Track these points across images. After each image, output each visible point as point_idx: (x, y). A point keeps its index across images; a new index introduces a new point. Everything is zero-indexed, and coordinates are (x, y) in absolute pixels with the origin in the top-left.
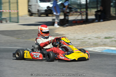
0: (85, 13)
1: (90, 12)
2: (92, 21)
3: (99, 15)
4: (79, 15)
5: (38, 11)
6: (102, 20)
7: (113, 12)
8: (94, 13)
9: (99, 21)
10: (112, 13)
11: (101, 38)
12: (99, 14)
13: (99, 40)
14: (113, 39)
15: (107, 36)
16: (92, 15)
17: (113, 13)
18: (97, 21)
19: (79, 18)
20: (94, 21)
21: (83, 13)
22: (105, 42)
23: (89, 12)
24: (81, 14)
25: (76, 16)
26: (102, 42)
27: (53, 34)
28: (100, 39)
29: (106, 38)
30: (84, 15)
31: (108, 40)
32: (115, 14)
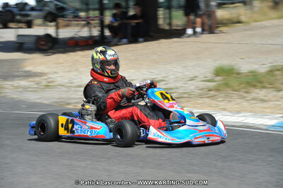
0: (97, 21)
14: (162, 85)
15: (148, 77)
21: (92, 22)
24: (88, 23)
27: (18, 71)
30: (94, 27)
32: (170, 24)
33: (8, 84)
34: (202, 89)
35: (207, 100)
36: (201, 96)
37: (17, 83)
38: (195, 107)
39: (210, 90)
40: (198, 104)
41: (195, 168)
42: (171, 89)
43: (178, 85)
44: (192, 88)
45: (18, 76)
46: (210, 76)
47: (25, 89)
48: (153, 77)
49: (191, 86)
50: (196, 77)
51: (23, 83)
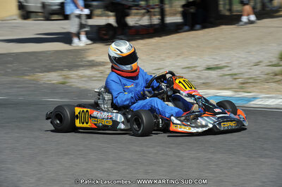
0: (157, 10)
1: (171, 7)
2: (176, 29)
3: (192, 14)
4: (144, 15)
5: (44, 5)
6: (198, 26)
7: (225, 4)
8: (180, 9)
9: (192, 29)
10: (221, 8)
11: (198, 69)
12: (192, 11)
13: (193, 74)
14: (226, 71)
15: (212, 63)
16: (174, 14)
17: (224, 7)
18: (186, 28)
19: (145, 21)
20: (180, 29)
21: (152, 10)
22: (207, 78)
23: (167, 8)
24: (148, 12)
25: (137, 18)
26: (199, 78)
27: (82, 61)
28: (194, 70)
29: (209, 69)
30: (155, 15)
31: (214, 73)
32: (230, 10)
33: (73, 73)
34: (267, 74)
35: (274, 85)
36: (267, 81)
37: (82, 72)
38: (261, 92)
39: (276, 75)
40: (264, 89)
41: (267, 152)
42: (235, 74)
43: (242, 70)
44: (258, 73)
45: (83, 66)
46: (275, 61)
47: (90, 78)
48: (217, 63)
49: (256, 71)
50: (260, 62)
51: (88, 72)
